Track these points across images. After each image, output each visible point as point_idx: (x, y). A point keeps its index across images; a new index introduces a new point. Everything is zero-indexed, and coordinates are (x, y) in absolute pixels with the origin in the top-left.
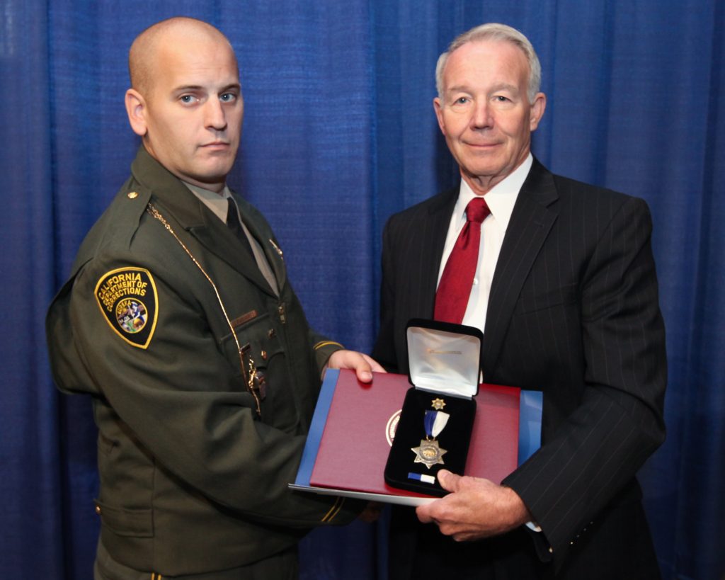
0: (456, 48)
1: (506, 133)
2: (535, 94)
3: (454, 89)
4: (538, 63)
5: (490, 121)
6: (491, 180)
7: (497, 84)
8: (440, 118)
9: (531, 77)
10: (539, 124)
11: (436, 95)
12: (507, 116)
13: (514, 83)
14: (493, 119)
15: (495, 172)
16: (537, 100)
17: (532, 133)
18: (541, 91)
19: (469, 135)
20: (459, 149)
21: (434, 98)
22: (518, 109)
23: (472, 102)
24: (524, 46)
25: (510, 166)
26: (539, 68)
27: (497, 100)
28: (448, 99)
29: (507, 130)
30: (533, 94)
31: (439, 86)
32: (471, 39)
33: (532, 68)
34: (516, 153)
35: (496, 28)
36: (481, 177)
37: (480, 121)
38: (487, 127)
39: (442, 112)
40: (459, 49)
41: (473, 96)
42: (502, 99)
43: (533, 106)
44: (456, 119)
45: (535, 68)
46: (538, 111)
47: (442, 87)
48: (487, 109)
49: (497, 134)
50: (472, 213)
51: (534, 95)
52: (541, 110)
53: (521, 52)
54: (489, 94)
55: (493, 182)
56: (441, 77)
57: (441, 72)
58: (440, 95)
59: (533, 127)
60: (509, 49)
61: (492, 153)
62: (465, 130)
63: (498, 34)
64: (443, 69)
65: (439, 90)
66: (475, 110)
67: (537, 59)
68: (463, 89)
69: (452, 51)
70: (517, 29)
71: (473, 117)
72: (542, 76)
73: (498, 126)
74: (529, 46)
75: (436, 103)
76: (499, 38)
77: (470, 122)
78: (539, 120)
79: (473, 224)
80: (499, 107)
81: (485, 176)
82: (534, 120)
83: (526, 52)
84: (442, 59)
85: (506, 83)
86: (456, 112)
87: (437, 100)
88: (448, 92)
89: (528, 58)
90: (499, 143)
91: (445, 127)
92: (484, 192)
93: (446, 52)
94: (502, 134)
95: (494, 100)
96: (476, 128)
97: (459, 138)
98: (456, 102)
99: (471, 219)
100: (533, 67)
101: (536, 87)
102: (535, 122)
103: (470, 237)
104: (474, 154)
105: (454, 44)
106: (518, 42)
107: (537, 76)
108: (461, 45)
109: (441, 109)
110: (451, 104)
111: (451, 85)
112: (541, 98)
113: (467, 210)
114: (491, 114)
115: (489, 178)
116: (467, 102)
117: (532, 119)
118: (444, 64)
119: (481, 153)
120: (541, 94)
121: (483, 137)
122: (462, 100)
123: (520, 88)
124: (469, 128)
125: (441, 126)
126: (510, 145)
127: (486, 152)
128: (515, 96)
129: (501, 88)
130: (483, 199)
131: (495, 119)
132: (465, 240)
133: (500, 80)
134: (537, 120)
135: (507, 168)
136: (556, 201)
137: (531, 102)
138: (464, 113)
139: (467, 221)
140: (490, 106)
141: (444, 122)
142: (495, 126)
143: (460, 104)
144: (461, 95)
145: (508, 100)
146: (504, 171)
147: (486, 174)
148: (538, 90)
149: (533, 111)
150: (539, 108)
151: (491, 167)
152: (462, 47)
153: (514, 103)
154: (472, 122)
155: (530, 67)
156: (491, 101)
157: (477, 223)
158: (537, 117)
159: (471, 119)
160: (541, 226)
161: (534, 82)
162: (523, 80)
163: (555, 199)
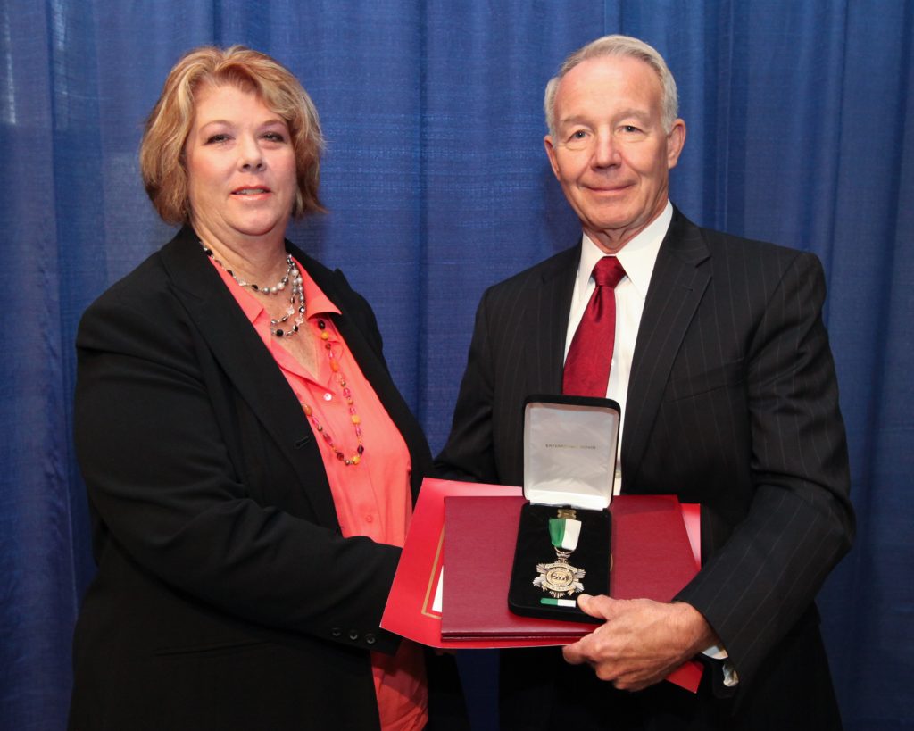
0: (568, 70)
1: (639, 173)
2: (673, 121)
3: (568, 121)
5: (617, 158)
6: (625, 232)
7: (622, 110)
8: (553, 162)
9: (665, 99)
12: (638, 151)
13: (643, 108)
14: (620, 154)
15: (627, 224)
16: (674, 129)
17: (671, 171)
18: (679, 117)
19: (590, 177)
20: (578, 195)
21: (543, 136)
22: (651, 141)
23: (592, 136)
24: (654, 61)
25: (646, 212)
26: (675, 89)
27: (624, 131)
28: (562, 135)
29: (639, 168)
30: (670, 121)
31: (550, 119)
32: (587, 57)
33: (666, 88)
34: (653, 194)
35: (618, 40)
36: (608, 231)
37: (604, 157)
38: (614, 165)
39: (555, 153)
40: (572, 71)
41: (593, 128)
42: (630, 129)
43: (670, 136)
44: (573, 158)
45: (670, 86)
46: (676, 145)
47: (553, 120)
48: (611, 143)
49: (625, 174)
50: (602, 276)
52: (680, 141)
53: (651, 70)
54: (614, 123)
55: (625, 237)
56: (551, 108)
57: (551, 103)
58: (551, 132)
59: (671, 163)
60: (636, 65)
61: (621, 199)
62: (585, 169)
63: (620, 47)
64: (552, 98)
65: (549, 125)
66: (597, 144)
67: (671, 76)
68: (580, 120)
69: (562, 75)
71: (594, 155)
73: (629, 164)
74: (660, 60)
75: (548, 142)
76: (621, 53)
77: (590, 160)
79: (605, 290)
80: (627, 140)
81: (614, 229)
82: (672, 154)
83: (657, 69)
84: (551, 87)
85: (633, 108)
87: (548, 138)
88: (561, 124)
89: (660, 75)
90: (629, 185)
91: (560, 172)
92: (617, 249)
93: (557, 76)
94: (633, 173)
95: (620, 131)
96: (598, 168)
97: (578, 181)
98: (571, 138)
99: (602, 283)
100: (667, 86)
101: (673, 112)
102: (674, 157)
103: (602, 306)
104: (599, 201)
105: (566, 66)
106: (646, 58)
107: (672, 98)
108: (575, 64)
109: (553, 148)
110: (564, 140)
111: (564, 116)
112: (679, 125)
113: (594, 274)
114: (617, 148)
115: (619, 232)
116: (586, 136)
117: (670, 153)
118: (554, 92)
119: (608, 199)
120: (680, 121)
121: (608, 178)
122: (579, 134)
123: (652, 113)
124: (589, 167)
125: (555, 171)
126: (645, 186)
127: (615, 199)
128: (647, 123)
129: (627, 114)
130: (615, 257)
131: (624, 154)
132: (597, 309)
133: (627, 103)
134: (677, 153)
135: (642, 216)
136: (708, 259)
137: (668, 132)
138: (582, 150)
139: (597, 286)
140: (615, 139)
141: (558, 164)
142: (624, 163)
143: (577, 139)
144: (579, 128)
145: (638, 130)
146: (638, 221)
147: (615, 227)
148: (676, 115)
149: (670, 143)
150: (678, 139)
151: (621, 217)
152: (575, 68)
153: (646, 134)
154: (593, 161)
155: (663, 87)
156: (616, 133)
157: (610, 289)
158: (676, 150)
159: (592, 157)
160: (691, 290)
161: (669, 106)
162: (655, 104)
163: (706, 256)
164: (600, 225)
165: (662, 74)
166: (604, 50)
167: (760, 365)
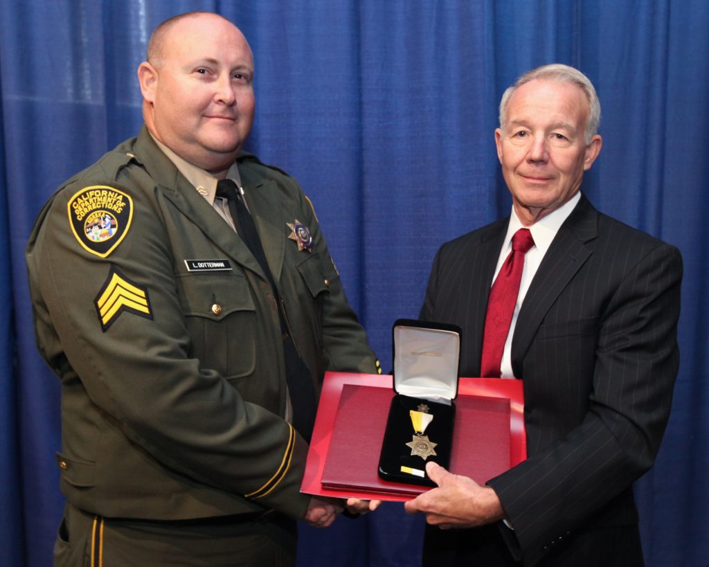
0: (523, 83)
1: (560, 170)
2: (593, 136)
3: (515, 122)
5: (546, 156)
7: (557, 122)
8: (499, 149)
9: (590, 118)
11: (498, 125)
12: (562, 153)
13: (572, 123)
14: (549, 154)
15: (544, 205)
16: (593, 142)
17: (585, 172)
18: (598, 133)
19: (525, 168)
20: (514, 179)
21: (495, 128)
22: (573, 149)
23: (531, 136)
24: (588, 90)
25: (560, 200)
26: (599, 111)
27: (555, 137)
28: (510, 131)
29: (561, 167)
30: (590, 136)
31: (502, 117)
32: (537, 77)
33: (592, 110)
35: (563, 70)
36: (531, 208)
37: (536, 154)
38: (541, 162)
39: (502, 143)
40: (525, 85)
41: (532, 129)
42: (560, 136)
43: (589, 147)
44: (513, 150)
45: (594, 110)
46: (592, 153)
47: (505, 118)
48: (544, 145)
49: (550, 170)
50: (518, 243)
52: (596, 152)
53: (583, 95)
54: (549, 131)
56: (504, 109)
57: (506, 105)
58: (502, 126)
59: (586, 167)
60: (573, 91)
61: (544, 187)
62: (521, 162)
64: (507, 102)
65: (501, 122)
66: (533, 144)
67: (598, 103)
68: (523, 123)
69: (518, 86)
70: (582, 72)
71: (530, 150)
72: (601, 120)
73: (552, 162)
75: (498, 133)
76: (564, 79)
77: (526, 155)
78: (593, 161)
79: (517, 253)
80: (555, 143)
82: (588, 160)
83: (588, 95)
84: (508, 93)
85: (565, 122)
86: (515, 145)
87: (498, 130)
88: (510, 124)
89: (590, 101)
90: (550, 178)
91: (503, 157)
92: (531, 224)
93: (513, 86)
94: (555, 170)
95: (552, 137)
96: (531, 161)
97: (515, 169)
98: (516, 135)
99: (516, 248)
101: (594, 129)
102: (589, 162)
103: (515, 263)
104: (527, 186)
105: (521, 80)
106: (582, 85)
107: (596, 119)
109: (501, 139)
110: (511, 136)
111: (514, 118)
112: (598, 140)
113: (513, 239)
114: (547, 149)
115: (539, 210)
116: (526, 136)
117: (586, 159)
118: (509, 98)
119: (533, 185)
120: (598, 137)
121: (537, 170)
122: (521, 134)
123: (577, 128)
124: (525, 160)
125: (500, 156)
126: (563, 180)
127: (539, 186)
128: (572, 135)
129: (560, 126)
130: (528, 230)
131: (552, 155)
132: (509, 269)
133: (561, 118)
134: (591, 160)
135: (557, 202)
136: (594, 239)
137: (587, 143)
138: (522, 146)
139: (513, 250)
140: (547, 142)
141: (502, 151)
142: (550, 161)
143: (519, 137)
144: (521, 128)
145: (566, 138)
146: (553, 205)
147: (536, 206)
148: (596, 132)
149: (588, 152)
150: (594, 150)
151: (541, 200)
152: (528, 84)
153: (571, 142)
154: (528, 156)
155: (590, 109)
156: (549, 136)
157: (521, 253)
158: (592, 157)
159: (528, 153)
160: (575, 260)
161: (592, 124)
162: (582, 121)
163: (594, 237)
164: (525, 203)
166: (551, 74)
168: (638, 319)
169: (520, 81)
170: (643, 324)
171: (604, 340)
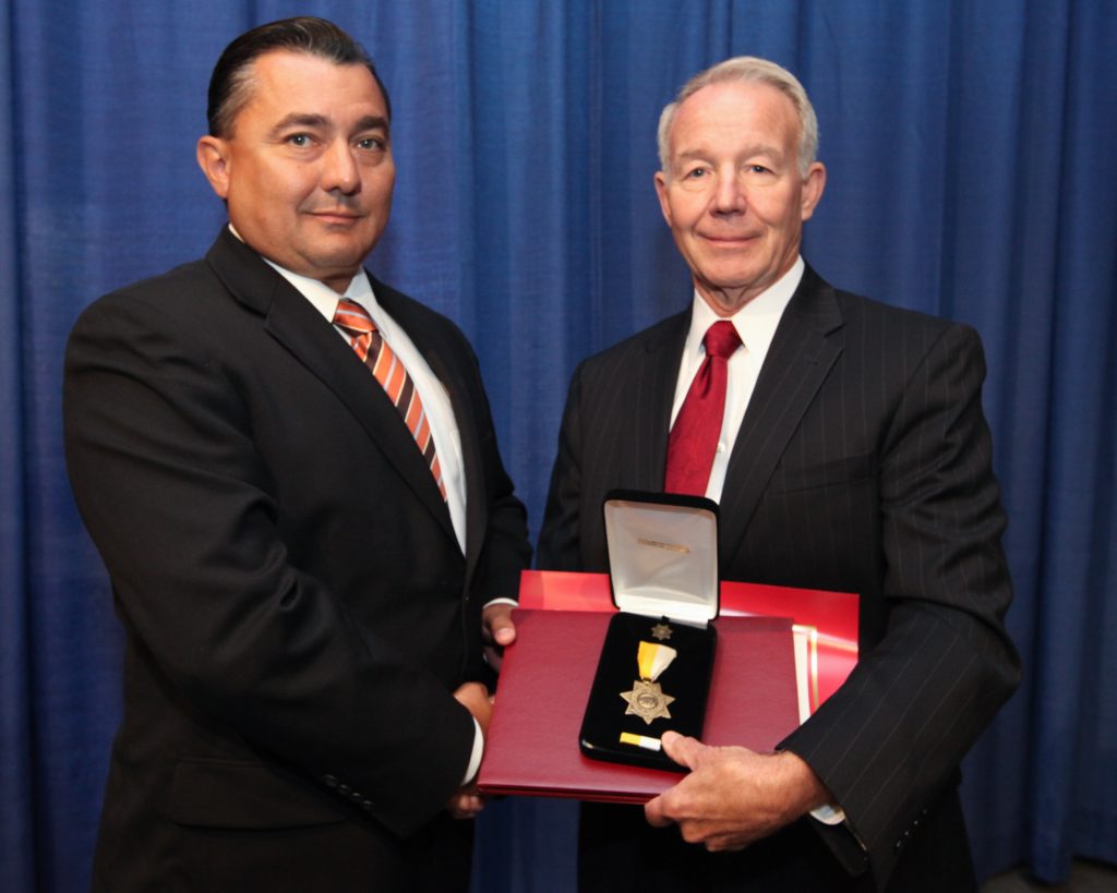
0: (689, 95)
1: (767, 222)
2: (810, 164)
3: (686, 155)
4: (814, 117)
5: (741, 202)
6: (745, 291)
7: (752, 147)
8: (664, 204)
9: (803, 137)
10: (816, 211)
12: (767, 195)
13: (776, 145)
14: (745, 198)
15: (748, 281)
16: (812, 174)
18: (818, 160)
19: (708, 224)
20: (693, 245)
21: (654, 172)
22: (783, 185)
23: (713, 173)
24: (793, 91)
25: (771, 271)
26: (815, 125)
27: (752, 171)
28: (676, 171)
29: (767, 216)
30: (806, 164)
31: (664, 152)
32: (713, 81)
33: (804, 124)
34: (781, 249)
35: (751, 63)
36: (727, 291)
37: (725, 201)
38: (736, 211)
39: (668, 194)
40: (694, 96)
41: (714, 163)
42: (759, 169)
43: (806, 182)
44: (687, 199)
45: (809, 123)
46: (813, 192)
47: (668, 154)
48: (736, 184)
49: (750, 223)
50: (714, 344)
51: (808, 165)
52: (818, 190)
53: (788, 102)
54: (740, 161)
55: (745, 297)
56: (665, 139)
57: (666, 133)
58: (664, 168)
59: (806, 214)
60: (771, 95)
61: (743, 252)
62: (701, 216)
63: (754, 71)
64: (668, 127)
65: (663, 160)
66: (719, 185)
67: (813, 111)
68: (699, 155)
69: (681, 101)
71: (714, 197)
73: (754, 210)
74: (799, 90)
75: (659, 180)
76: (754, 79)
77: (709, 204)
78: (815, 205)
79: (715, 360)
80: (754, 182)
81: (732, 288)
82: (807, 204)
83: (795, 100)
84: (667, 113)
86: (689, 191)
87: (659, 175)
88: (677, 159)
89: (798, 108)
90: (753, 237)
91: (671, 216)
92: (731, 312)
93: (675, 101)
94: (760, 223)
95: (748, 170)
96: (719, 213)
97: (693, 229)
98: (688, 176)
99: (713, 352)
100: (806, 122)
101: (812, 154)
102: (809, 207)
103: (712, 380)
104: (716, 254)
105: (687, 89)
106: (783, 86)
107: (812, 136)
108: (697, 89)
109: (665, 187)
110: (681, 178)
111: (681, 149)
112: (818, 171)
113: (705, 341)
114: (742, 191)
115: (739, 291)
116: (706, 175)
117: (804, 202)
118: (670, 121)
119: (727, 251)
120: (819, 165)
121: (730, 226)
122: (697, 172)
123: (786, 152)
124: (707, 212)
125: (666, 213)
126: (771, 239)
127: (735, 252)
128: (779, 165)
129: (757, 152)
130: (730, 322)
131: (750, 199)
132: (704, 384)
133: (757, 138)
134: (812, 203)
135: (768, 275)
136: (840, 328)
137: (803, 176)
138: (700, 191)
139: (707, 355)
140: (740, 180)
141: (670, 206)
142: (748, 209)
143: (694, 178)
144: (697, 164)
145: (769, 171)
146: (761, 280)
147: (734, 285)
148: (814, 158)
149: (805, 190)
150: (815, 186)
151: (742, 273)
152: (697, 93)
153: (777, 176)
154: (713, 205)
155: (801, 122)
156: (742, 173)
157: (721, 359)
158: (812, 199)
159: (711, 200)
160: (816, 364)
161: (808, 146)
162: (790, 142)
163: (839, 324)
164: (715, 283)
165: (801, 107)
166: (733, 74)
167: (898, 459)
168: (943, 448)
169: (685, 92)
170: (953, 453)
171: (894, 489)
